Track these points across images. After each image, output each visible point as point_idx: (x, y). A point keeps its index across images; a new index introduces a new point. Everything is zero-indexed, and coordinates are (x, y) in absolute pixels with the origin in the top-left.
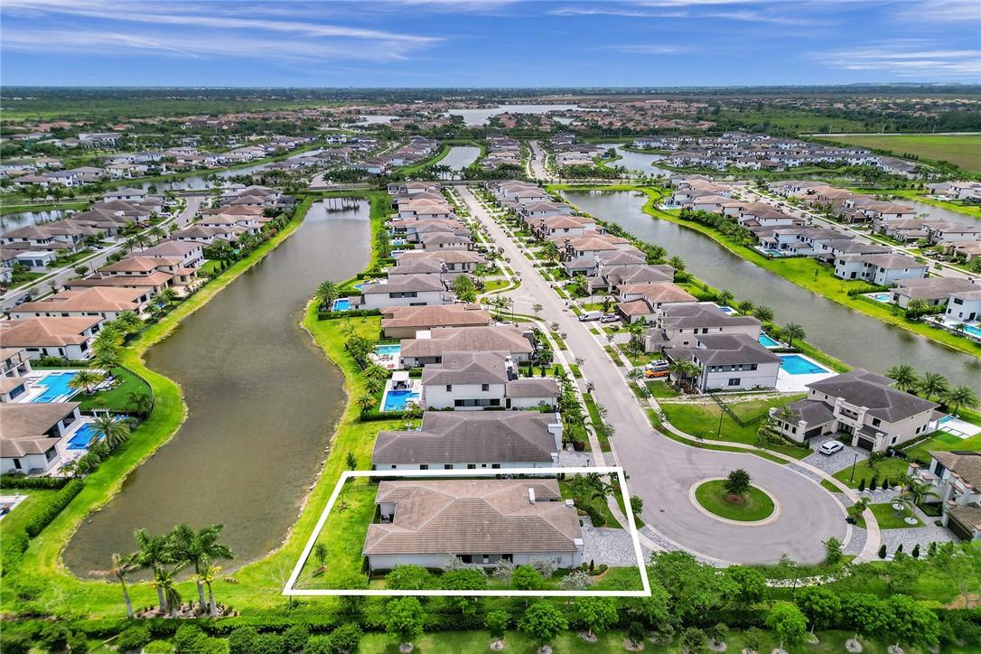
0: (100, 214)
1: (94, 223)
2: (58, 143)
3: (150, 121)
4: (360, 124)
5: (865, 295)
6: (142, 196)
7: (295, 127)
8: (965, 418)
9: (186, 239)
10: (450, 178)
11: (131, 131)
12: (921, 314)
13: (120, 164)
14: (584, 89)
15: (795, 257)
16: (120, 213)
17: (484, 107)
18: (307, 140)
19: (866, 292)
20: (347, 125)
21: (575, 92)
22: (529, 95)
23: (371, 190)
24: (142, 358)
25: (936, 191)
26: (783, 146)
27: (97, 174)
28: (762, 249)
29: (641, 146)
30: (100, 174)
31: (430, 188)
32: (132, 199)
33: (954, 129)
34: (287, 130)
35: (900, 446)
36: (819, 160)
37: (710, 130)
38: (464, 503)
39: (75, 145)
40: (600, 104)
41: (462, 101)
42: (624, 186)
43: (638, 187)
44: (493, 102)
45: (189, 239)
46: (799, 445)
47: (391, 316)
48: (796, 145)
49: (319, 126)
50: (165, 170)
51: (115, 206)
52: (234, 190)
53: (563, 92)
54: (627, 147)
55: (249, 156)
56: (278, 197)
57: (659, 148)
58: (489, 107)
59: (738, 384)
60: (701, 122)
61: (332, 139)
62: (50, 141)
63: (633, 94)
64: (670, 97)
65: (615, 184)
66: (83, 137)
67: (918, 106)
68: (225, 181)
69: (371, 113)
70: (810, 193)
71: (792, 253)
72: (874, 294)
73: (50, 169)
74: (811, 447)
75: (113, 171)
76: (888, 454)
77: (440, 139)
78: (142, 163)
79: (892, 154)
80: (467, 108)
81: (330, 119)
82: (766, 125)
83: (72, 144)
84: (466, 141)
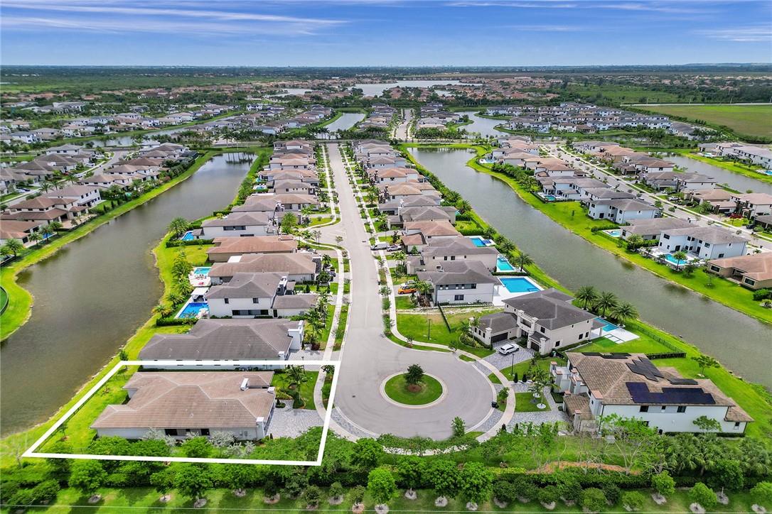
0: (36, 164)
1: (27, 171)
2: (36, 109)
3: (117, 93)
4: (279, 95)
5: (604, 231)
6: (76, 151)
7: (226, 97)
8: (629, 328)
9: (90, 184)
10: (327, 138)
11: (97, 100)
12: (639, 246)
13: (76, 125)
14: (470, 68)
15: (565, 201)
16: (52, 164)
17: (385, 82)
18: (231, 108)
19: (605, 229)
20: (268, 96)
21: (462, 70)
22: (425, 73)
23: (262, 147)
24: (17, 276)
25: (706, 150)
26: (603, 114)
27: (52, 133)
28: (542, 195)
29: (491, 113)
30: (55, 134)
31: (305, 145)
32: (68, 153)
33: (748, 100)
34: (218, 100)
35: (563, 349)
36: (625, 125)
37: (551, 100)
38: (183, 389)
39: (49, 111)
40: (478, 80)
41: (369, 78)
42: (463, 144)
43: (473, 145)
44: (394, 78)
45: (93, 184)
46: (486, 347)
47: (219, 244)
48: (613, 113)
49: (246, 97)
50: (109, 130)
51: (52, 158)
52: (151, 146)
53: (453, 70)
54: (481, 114)
55: (179, 120)
56: (183, 152)
57: (505, 115)
58: (389, 82)
59: (463, 299)
60: (548, 94)
61: (251, 107)
62: (30, 108)
63: (508, 72)
64: (534, 74)
65: (456, 143)
66: (56, 105)
67: (728, 82)
68: (149, 139)
69: (294, 87)
70: (601, 151)
71: (564, 198)
72: (610, 231)
73: (20, 130)
74: (495, 349)
75: (67, 132)
76: (551, 355)
77: (335, 107)
78: (91, 125)
79: (688, 120)
80: (372, 83)
81: (259, 91)
82: (599, 96)
83: (46, 110)
84: (357, 109)
